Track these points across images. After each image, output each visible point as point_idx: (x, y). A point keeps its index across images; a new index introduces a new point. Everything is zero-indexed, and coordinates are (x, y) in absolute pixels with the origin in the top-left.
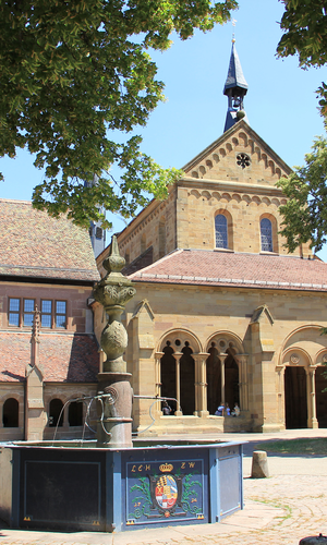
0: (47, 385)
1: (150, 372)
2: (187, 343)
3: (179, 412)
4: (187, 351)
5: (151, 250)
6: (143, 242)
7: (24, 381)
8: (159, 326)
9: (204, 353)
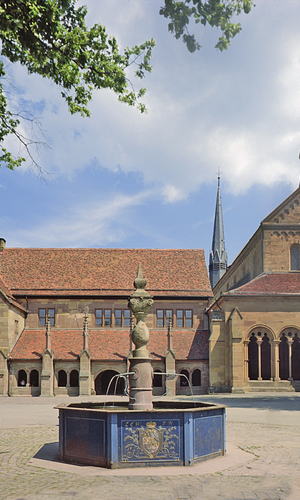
0: (177, 361)
1: (240, 352)
2: (265, 334)
3: (260, 378)
4: (266, 339)
5: (248, 275)
6: (244, 269)
7: (164, 360)
8: (247, 323)
9: (278, 340)
